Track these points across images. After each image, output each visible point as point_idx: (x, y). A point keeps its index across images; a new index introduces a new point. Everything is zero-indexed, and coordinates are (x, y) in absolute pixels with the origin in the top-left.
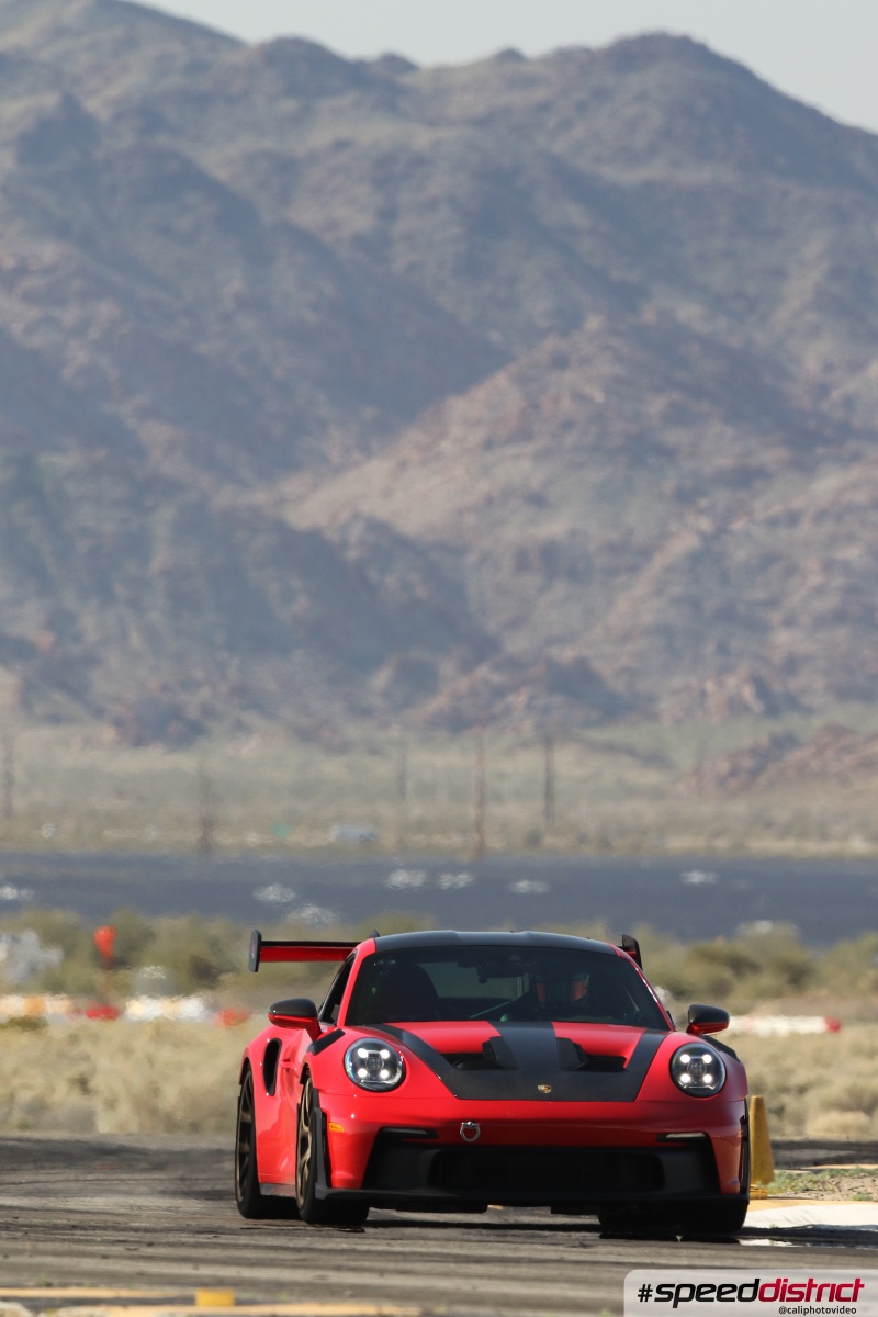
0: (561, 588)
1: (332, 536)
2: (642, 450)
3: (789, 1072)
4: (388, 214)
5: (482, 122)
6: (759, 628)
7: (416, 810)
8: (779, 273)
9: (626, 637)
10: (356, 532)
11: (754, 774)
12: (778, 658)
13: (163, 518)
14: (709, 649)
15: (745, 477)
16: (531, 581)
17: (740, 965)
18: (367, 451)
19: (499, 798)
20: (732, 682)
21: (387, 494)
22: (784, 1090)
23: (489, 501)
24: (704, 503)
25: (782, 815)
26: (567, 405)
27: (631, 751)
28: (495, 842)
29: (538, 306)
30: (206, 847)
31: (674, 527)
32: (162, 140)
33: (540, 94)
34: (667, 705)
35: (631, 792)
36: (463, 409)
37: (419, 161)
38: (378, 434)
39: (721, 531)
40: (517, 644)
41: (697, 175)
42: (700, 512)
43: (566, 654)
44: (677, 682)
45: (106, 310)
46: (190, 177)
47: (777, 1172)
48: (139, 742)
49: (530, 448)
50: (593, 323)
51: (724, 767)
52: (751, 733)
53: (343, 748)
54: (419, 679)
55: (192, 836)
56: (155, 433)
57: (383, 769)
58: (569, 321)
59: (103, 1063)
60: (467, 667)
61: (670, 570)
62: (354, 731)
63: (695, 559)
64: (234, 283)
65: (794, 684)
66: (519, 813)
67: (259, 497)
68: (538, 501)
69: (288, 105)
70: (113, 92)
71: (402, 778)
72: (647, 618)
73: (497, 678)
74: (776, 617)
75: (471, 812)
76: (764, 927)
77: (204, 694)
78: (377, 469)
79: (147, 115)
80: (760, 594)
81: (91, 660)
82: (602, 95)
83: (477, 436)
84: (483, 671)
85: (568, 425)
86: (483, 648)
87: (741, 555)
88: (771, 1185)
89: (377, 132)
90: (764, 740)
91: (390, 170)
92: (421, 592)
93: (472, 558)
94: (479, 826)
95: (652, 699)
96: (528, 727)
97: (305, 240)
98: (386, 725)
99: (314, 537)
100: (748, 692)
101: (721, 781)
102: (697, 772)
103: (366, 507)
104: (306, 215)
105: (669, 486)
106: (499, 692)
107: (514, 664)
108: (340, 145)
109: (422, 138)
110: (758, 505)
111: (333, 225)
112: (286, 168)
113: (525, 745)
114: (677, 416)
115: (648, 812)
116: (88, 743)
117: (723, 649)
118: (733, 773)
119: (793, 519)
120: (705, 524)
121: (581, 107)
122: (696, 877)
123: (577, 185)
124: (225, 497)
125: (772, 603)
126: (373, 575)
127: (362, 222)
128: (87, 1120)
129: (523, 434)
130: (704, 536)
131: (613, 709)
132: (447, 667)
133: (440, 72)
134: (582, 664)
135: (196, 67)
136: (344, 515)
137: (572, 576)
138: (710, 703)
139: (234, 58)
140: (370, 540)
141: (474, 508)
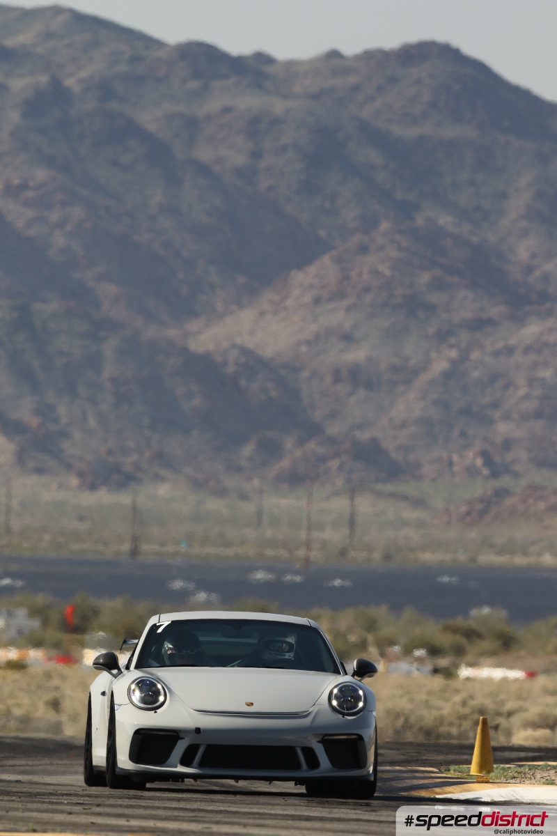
0: (362, 393)
1: (218, 357)
2: (414, 306)
3: (503, 703)
4: (256, 155)
5: (315, 97)
6: (487, 421)
7: (269, 533)
8: (504, 196)
9: (403, 425)
10: (233, 356)
11: (483, 513)
12: (499, 440)
13: (110, 346)
14: (456, 433)
15: (480, 324)
16: (343, 389)
17: (471, 634)
18: (240, 304)
19: (321, 527)
20: (470, 455)
21: (252, 332)
22: (499, 714)
23: (317, 337)
24: (453, 340)
25: (499, 541)
26: (366, 278)
27: (405, 498)
28: (315, 555)
29: (350, 215)
30: (134, 552)
31: (434, 355)
32: (114, 105)
33: (353, 79)
34: (427, 470)
35: (405, 523)
36: (302, 279)
37: (276, 122)
38: (248, 294)
39: (464, 357)
40: (333, 429)
41: (451, 131)
42: (451, 346)
43: (364, 436)
44: (435, 454)
45: (77, 212)
46: (131, 129)
47: (495, 766)
48: (93, 487)
49: (344, 304)
50: (384, 226)
51: (464, 509)
52: (480, 488)
53: (221, 493)
54: (271, 450)
55: (126, 547)
56: (107, 290)
57: (248, 508)
58: (370, 224)
59: (68, 691)
60: (301, 442)
61: (431, 383)
62: (230, 482)
63: (446, 375)
64: (157, 197)
65: (509, 457)
66: (334, 536)
67: (172, 333)
68: (348, 338)
69: (194, 84)
70: (83, 74)
71: (259, 514)
72: (416, 413)
73: (322, 450)
74: (497, 414)
75: (303, 535)
76: (486, 611)
77: (135, 457)
78: (247, 316)
79: (105, 89)
80: (488, 399)
81: (64, 434)
82: (393, 80)
83: (308, 298)
84: (312, 445)
85: (367, 290)
86: (312, 430)
87: (476, 374)
88: (492, 774)
89: (249, 102)
90: (489, 492)
91: (257, 126)
92: (274, 394)
93: (305, 374)
94: (308, 545)
95: (418, 466)
96: (339, 482)
97: (203, 169)
98: (249, 479)
99: (206, 358)
100: (479, 462)
101: (462, 518)
102: (447, 511)
103: (238, 341)
104: (204, 154)
105: (431, 330)
107: (332, 441)
108: (227, 110)
109: (278, 106)
110: (488, 342)
111: (220, 160)
112: (192, 123)
113: (336, 494)
114: (438, 285)
115: (414, 535)
116: (60, 486)
117: (463, 434)
118: (469, 513)
119: (510, 351)
120: (453, 354)
121: (380, 89)
123: (375, 137)
124: (151, 332)
125: (495, 405)
126: (243, 382)
127: (239, 160)
128: (57, 727)
129: (339, 294)
130: (452, 362)
131: (394, 471)
132: (289, 443)
133: (290, 64)
134: (375, 442)
135: (135, 59)
136: (226, 345)
137: (369, 386)
138: (455, 468)
139: (160, 54)
140: (243, 360)
141: (308, 343)
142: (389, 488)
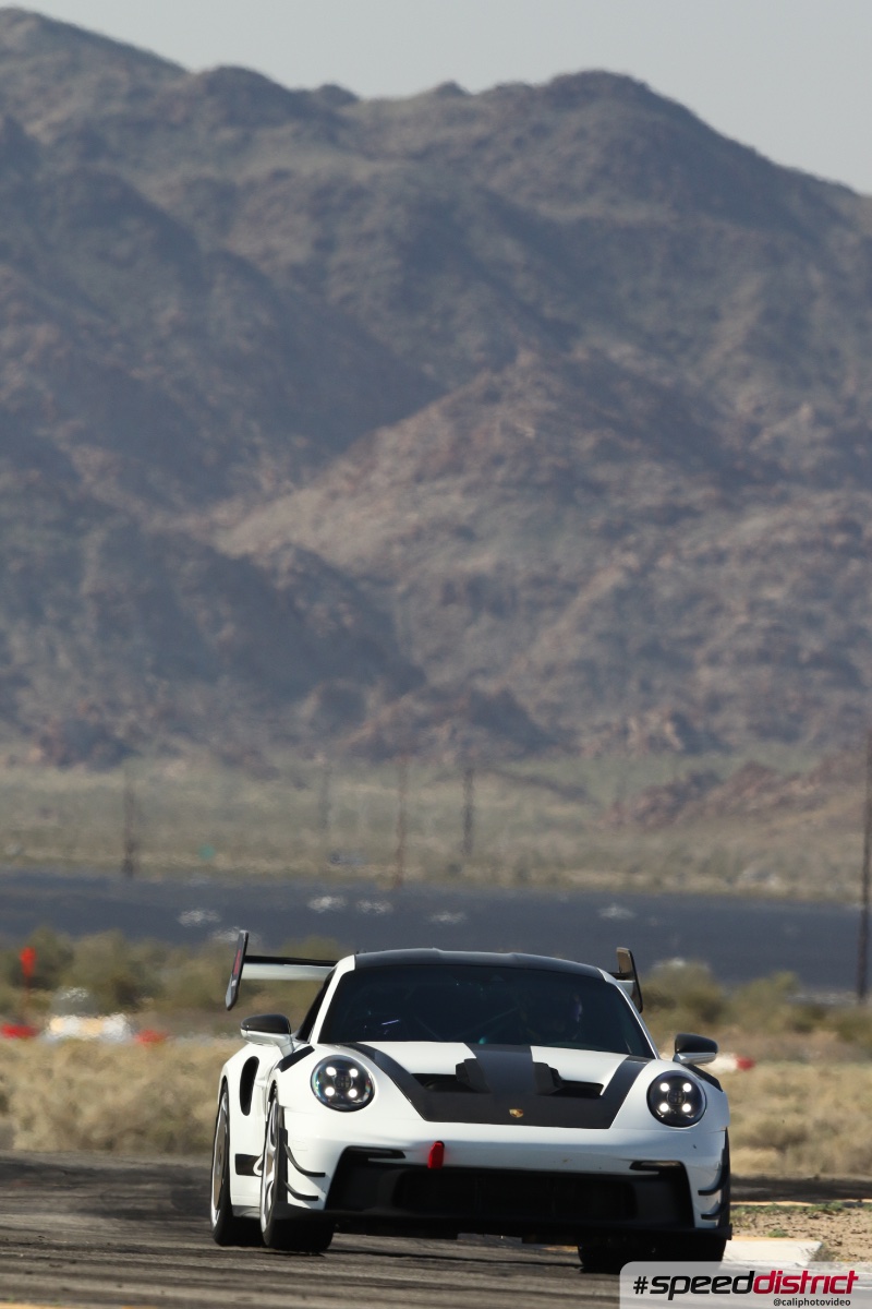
0: (486, 620)
1: (263, 563)
2: (570, 486)
4: (325, 245)
5: (422, 156)
6: (683, 666)
7: (337, 838)
8: (713, 315)
9: (550, 671)
10: (286, 561)
11: (672, 812)
12: (702, 695)
13: (93, 542)
14: (633, 686)
15: (673, 515)
16: (457, 613)
18: (298, 482)
19: (419, 828)
20: (654, 718)
21: (317, 523)
23: (418, 534)
24: (631, 539)
25: (700, 853)
26: (498, 440)
27: (551, 785)
28: (412, 871)
29: (472, 341)
30: (129, 868)
31: (600, 562)
32: (103, 165)
33: (478, 130)
34: (588, 742)
35: (548, 824)
36: (397, 443)
37: (357, 194)
38: (310, 463)
39: (647, 567)
40: (442, 676)
41: (634, 213)
42: (626, 549)
43: (489, 687)
44: (599, 718)
45: (43, 333)
46: (133, 203)
48: (65, 762)
49: (461, 481)
50: (525, 358)
51: (643, 803)
52: (669, 771)
53: (265, 774)
54: (344, 709)
55: (119, 857)
56: (88, 459)
57: (306, 799)
58: (502, 356)
59: (22, 1083)
60: (391, 697)
61: (596, 605)
62: (279, 758)
63: (620, 595)
64: (170, 309)
65: (718, 721)
66: (441, 845)
67: (190, 522)
68: (466, 534)
69: (228, 134)
70: (57, 115)
71: (324, 807)
72: (573, 652)
73: (421, 709)
74: (700, 654)
75: (393, 841)
76: (677, 964)
77: (132, 716)
78: (308, 499)
79: (89, 139)
80: (685, 631)
81: (20, 681)
82: (541, 131)
83: (408, 468)
84: (407, 701)
85: (498, 460)
86: (408, 679)
87: (667, 591)
89: (315, 164)
90: (683, 778)
91: (330, 201)
92: (348, 621)
93: (401, 588)
94: (399, 855)
95: (573, 734)
96: (448, 758)
97: (241, 267)
98: (310, 756)
99: (244, 562)
100: (669, 728)
101: (641, 818)
102: (617, 806)
103: (295, 536)
104: (244, 243)
105: (597, 520)
106: (423, 723)
107: (438, 695)
108: (279, 175)
109: (362, 171)
110: (685, 543)
111: (269, 254)
112: (225, 198)
113: (443, 777)
114: (608, 452)
115: (567, 845)
116: (13, 762)
117: (645, 686)
118: (653, 809)
119: (720, 557)
120: (631, 560)
121: (519, 143)
122: (614, 912)
123: (513, 221)
124: (157, 522)
125: (697, 640)
126: (301, 603)
127: (296, 251)
128: (4, 1138)
129: (455, 467)
130: (629, 572)
131: (536, 742)
132: (372, 698)
133: (380, 105)
134: (506, 697)
135: (138, 94)
136: (275, 543)
137: (499, 609)
138: (634, 739)
139: (178, 85)
140: (300, 569)
141: (403, 540)
142: (528, 768)
